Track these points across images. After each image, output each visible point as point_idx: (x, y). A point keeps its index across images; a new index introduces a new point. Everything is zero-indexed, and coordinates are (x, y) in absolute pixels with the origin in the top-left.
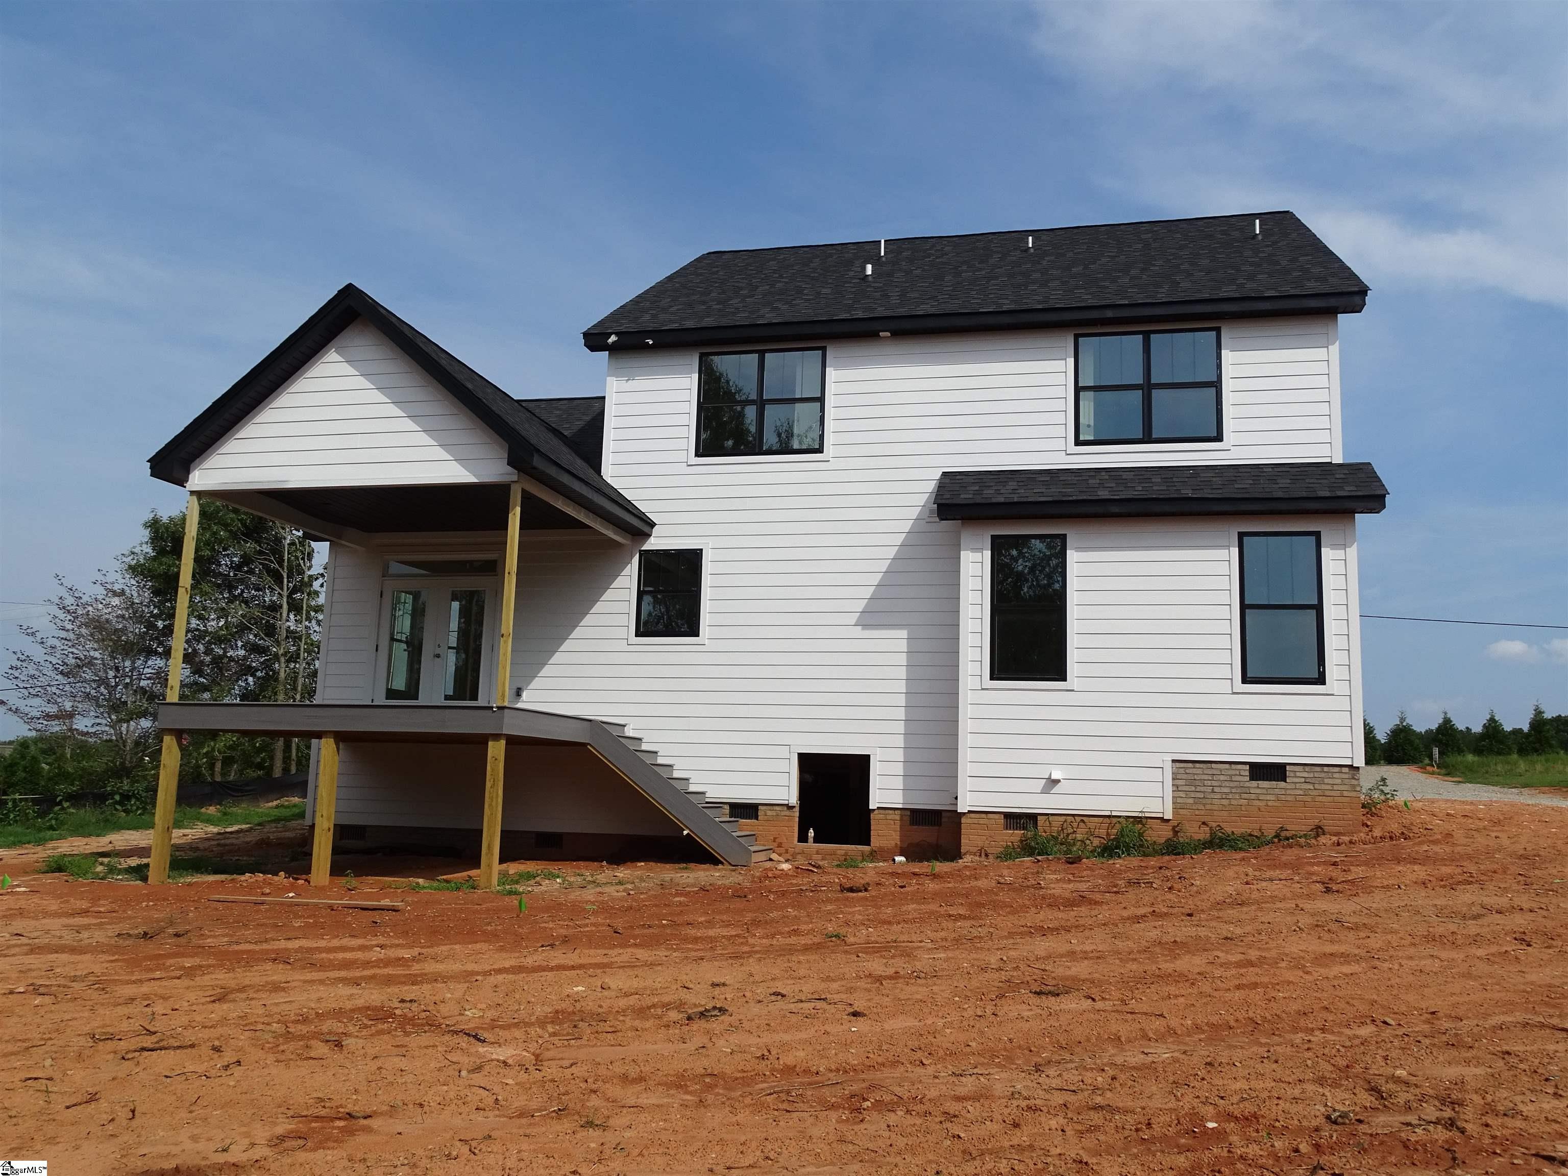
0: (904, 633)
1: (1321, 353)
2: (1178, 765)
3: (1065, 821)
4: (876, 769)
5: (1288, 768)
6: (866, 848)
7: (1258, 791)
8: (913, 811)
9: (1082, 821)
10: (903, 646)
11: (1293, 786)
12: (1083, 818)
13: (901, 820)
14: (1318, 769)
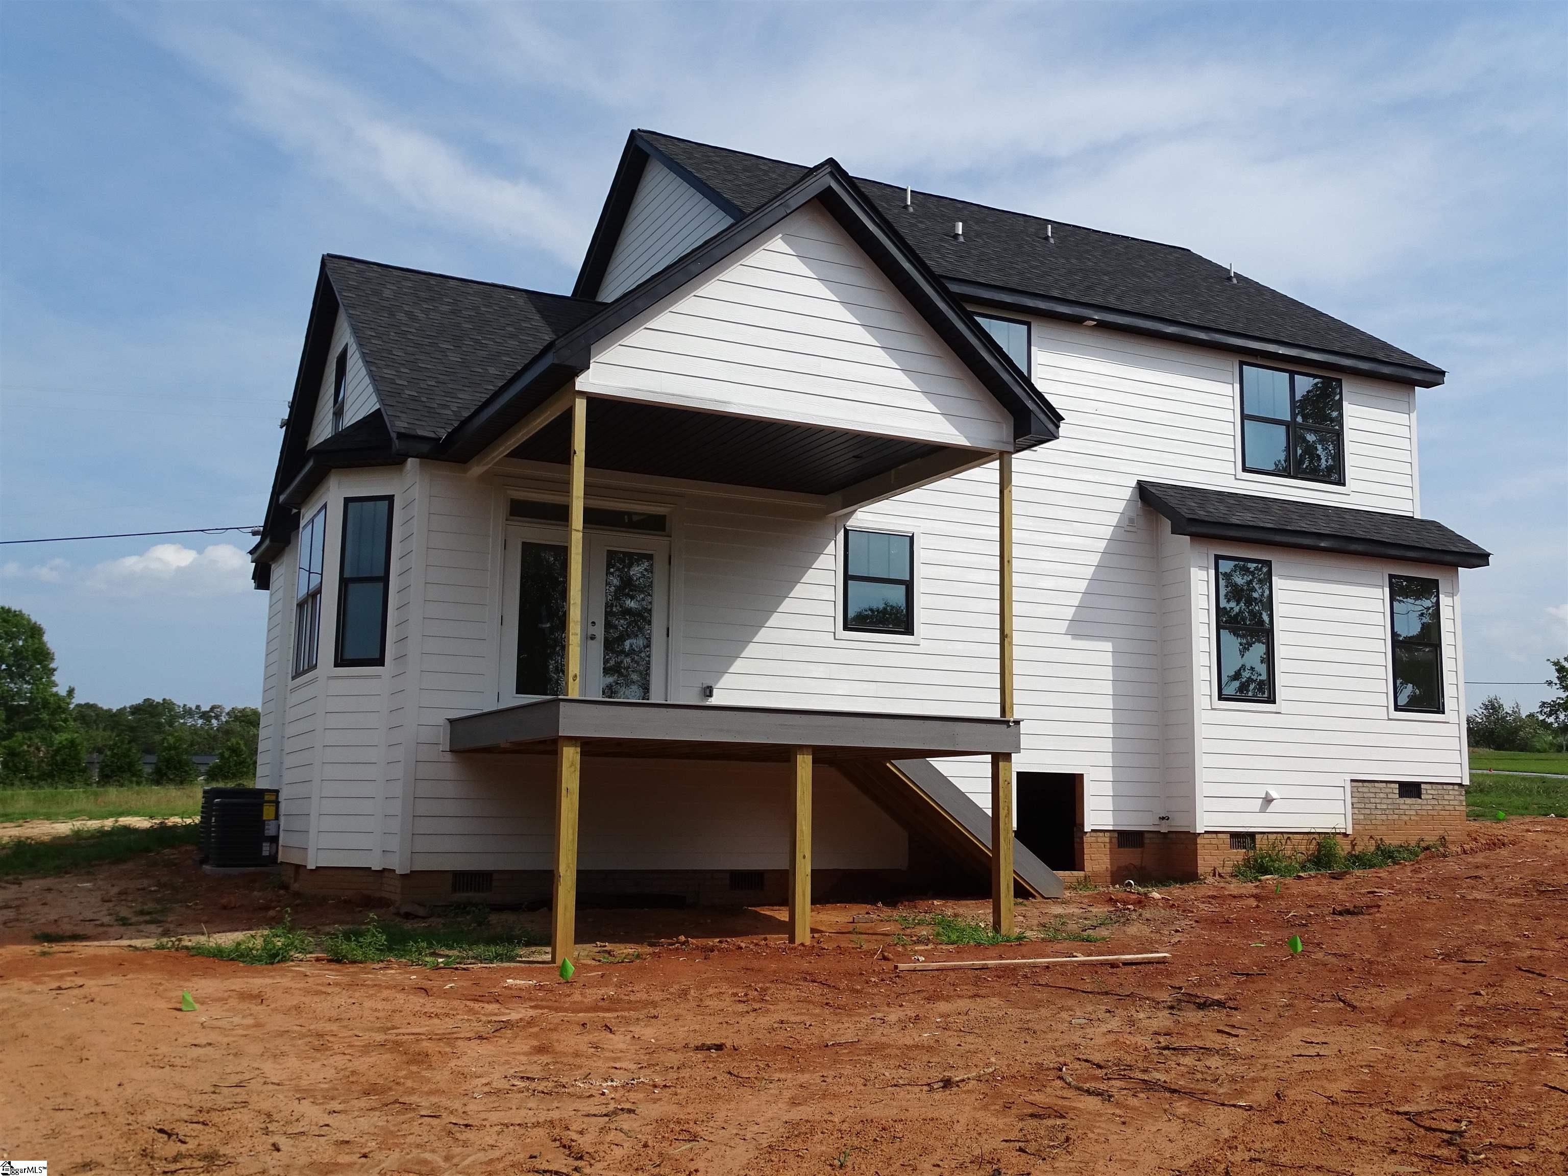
0: (1108, 646)
1: (1403, 418)
2: (1355, 784)
3: (1276, 839)
4: (1089, 789)
5: (1423, 786)
6: (1081, 874)
7: (1405, 807)
8: (1120, 833)
9: (1289, 838)
10: (1108, 659)
11: (1425, 802)
12: (1288, 835)
13: (1111, 842)
14: (1440, 787)
